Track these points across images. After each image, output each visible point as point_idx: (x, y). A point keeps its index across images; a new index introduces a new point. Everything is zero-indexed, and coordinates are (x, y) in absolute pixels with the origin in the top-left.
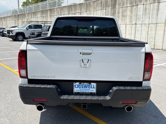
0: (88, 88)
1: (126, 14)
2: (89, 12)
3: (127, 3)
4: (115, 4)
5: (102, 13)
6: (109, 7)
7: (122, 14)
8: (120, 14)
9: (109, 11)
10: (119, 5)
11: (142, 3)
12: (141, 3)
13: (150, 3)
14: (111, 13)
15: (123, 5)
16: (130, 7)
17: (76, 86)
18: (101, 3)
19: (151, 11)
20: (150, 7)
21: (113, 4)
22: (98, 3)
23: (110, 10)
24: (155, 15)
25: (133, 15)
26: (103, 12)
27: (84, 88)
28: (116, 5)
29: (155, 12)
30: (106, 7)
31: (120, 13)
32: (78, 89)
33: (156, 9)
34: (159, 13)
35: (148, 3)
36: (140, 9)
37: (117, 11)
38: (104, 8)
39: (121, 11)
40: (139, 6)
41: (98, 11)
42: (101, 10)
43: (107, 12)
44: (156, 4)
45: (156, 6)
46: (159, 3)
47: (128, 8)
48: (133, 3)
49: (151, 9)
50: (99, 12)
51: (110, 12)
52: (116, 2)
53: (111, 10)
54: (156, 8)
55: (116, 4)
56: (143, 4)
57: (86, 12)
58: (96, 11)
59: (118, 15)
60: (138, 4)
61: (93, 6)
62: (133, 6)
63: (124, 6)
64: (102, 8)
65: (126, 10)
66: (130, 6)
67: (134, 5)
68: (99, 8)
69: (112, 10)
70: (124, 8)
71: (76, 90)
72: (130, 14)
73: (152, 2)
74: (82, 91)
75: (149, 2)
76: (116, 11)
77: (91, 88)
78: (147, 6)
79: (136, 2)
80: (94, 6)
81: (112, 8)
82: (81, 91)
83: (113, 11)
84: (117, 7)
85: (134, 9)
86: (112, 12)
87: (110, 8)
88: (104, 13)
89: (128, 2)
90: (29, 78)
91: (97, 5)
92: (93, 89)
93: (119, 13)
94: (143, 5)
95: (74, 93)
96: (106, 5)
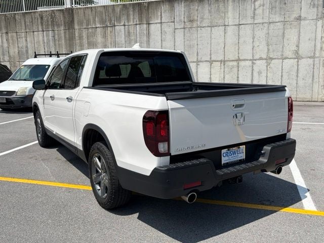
0: (236, 155)
1: (94, 40)
2: (15, 34)
3: (94, 21)
4: (72, 21)
5: (45, 37)
6: (59, 27)
7: (88, 39)
8: (84, 41)
9: (60, 34)
10: (81, 23)
11: (122, 24)
12: (120, 23)
13: (135, 23)
14: (65, 37)
15: (88, 25)
16: (102, 28)
17: (225, 155)
18: (42, 18)
19: (138, 36)
20: (135, 30)
21: (67, 21)
22: (35, 18)
23: (62, 32)
24: (146, 43)
25: (109, 42)
26: (48, 36)
27: (232, 156)
28: (74, 24)
29: (145, 38)
30: (53, 25)
31: (84, 38)
32: (227, 158)
33: (145, 34)
34: (150, 41)
35: (131, 23)
36: (120, 33)
37: (77, 35)
38: (48, 28)
39: (84, 34)
40: (117, 27)
41: (35, 33)
42: (43, 31)
43: (56, 36)
44: (145, 26)
45: (145, 29)
46: (149, 24)
47: (98, 30)
48: (105, 22)
49: (138, 34)
50: (38, 34)
51: (63, 35)
52: (73, 18)
53: (65, 33)
54: (145, 32)
55: (74, 21)
56: (124, 25)
57: (7, 33)
58: (32, 33)
59: (80, 42)
60: (116, 24)
61: (23, 23)
62: (107, 27)
63: (89, 27)
64: (44, 27)
65: (94, 34)
66: (101, 26)
67: (109, 25)
68: (38, 28)
69: (67, 33)
70: (90, 30)
71: (224, 160)
72: (103, 40)
73: (138, 23)
74: (232, 160)
75: (133, 22)
76: (75, 34)
77: (240, 153)
78: (130, 29)
79: (111, 21)
80: (25, 23)
81: (67, 28)
82: (230, 161)
83: (69, 35)
84: (76, 27)
85: (109, 32)
86: (67, 36)
87: (62, 28)
88: (50, 37)
89: (97, 19)
90: (172, 155)
91: (32, 22)
92: (241, 154)
93: (81, 37)
94: (123, 27)
95: (222, 165)
96: (52, 22)
